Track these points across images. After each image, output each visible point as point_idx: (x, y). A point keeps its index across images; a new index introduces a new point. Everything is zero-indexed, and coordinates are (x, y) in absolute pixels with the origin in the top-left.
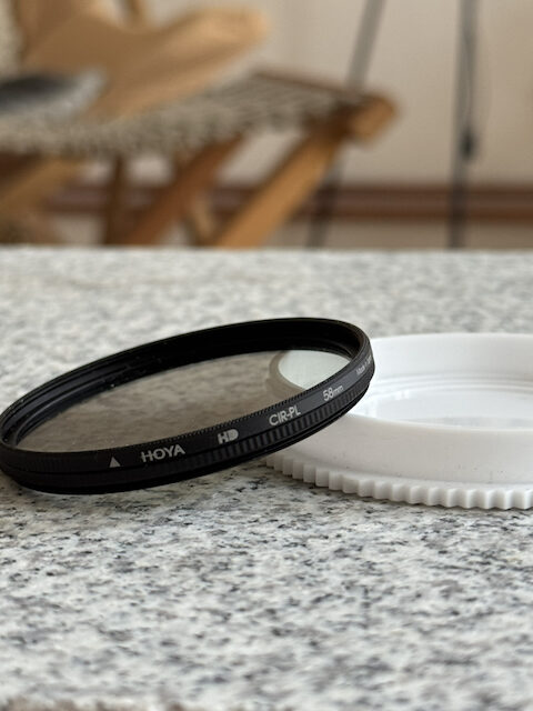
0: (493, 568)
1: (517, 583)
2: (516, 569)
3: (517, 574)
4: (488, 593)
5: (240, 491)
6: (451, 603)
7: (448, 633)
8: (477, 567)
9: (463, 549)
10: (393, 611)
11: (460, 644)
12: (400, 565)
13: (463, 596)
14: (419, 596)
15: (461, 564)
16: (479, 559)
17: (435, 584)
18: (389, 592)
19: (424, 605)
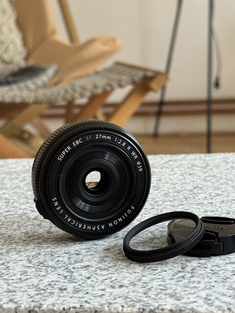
0: (40, 267)
1: (43, 270)
2: (46, 266)
3: (45, 268)
4: (33, 273)
6: (21, 277)
7: (15, 285)
8: (36, 266)
9: (36, 261)
10: (5, 279)
11: (16, 287)
12: (15, 267)
13: (26, 274)
14: (14, 275)
15: (33, 266)
16: (38, 264)
17: (21, 272)
18: (7, 274)
19: (14, 278)
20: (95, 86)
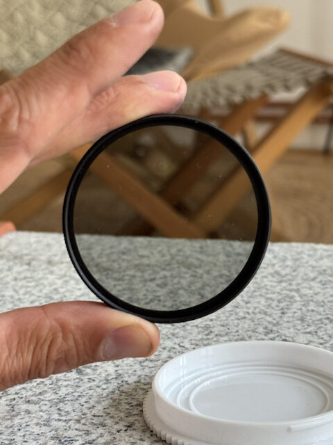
5: (118, 432)
20: (249, 87)
